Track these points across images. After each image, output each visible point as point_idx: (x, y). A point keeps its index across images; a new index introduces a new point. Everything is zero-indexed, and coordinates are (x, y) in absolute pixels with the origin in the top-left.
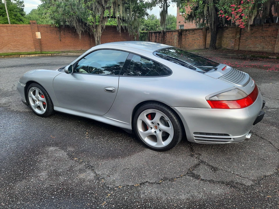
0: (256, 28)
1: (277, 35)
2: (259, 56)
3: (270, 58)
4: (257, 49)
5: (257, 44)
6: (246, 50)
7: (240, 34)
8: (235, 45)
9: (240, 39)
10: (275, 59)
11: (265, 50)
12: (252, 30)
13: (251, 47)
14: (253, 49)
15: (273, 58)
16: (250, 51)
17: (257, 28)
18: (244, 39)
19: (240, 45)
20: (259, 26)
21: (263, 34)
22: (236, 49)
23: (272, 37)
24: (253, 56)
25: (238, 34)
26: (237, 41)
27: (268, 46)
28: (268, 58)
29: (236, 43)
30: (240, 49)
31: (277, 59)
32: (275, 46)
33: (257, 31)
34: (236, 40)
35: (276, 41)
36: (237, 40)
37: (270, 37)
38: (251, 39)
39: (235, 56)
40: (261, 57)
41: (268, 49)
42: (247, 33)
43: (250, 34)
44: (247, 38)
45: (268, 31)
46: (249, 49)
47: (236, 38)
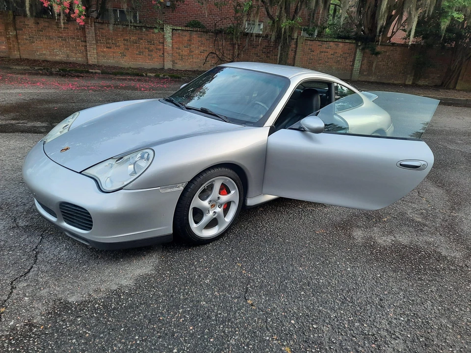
0: (45, 21)
1: (85, 37)
2: (72, 70)
3: (92, 72)
4: (58, 58)
5: (54, 49)
6: (37, 58)
7: (16, 29)
8: (10, 48)
9: (16, 36)
10: (99, 73)
11: (73, 59)
12: (38, 23)
13: (44, 54)
14: (49, 58)
15: (96, 73)
16: (47, 61)
17: (47, 22)
18: (26, 39)
19: (21, 48)
20: (50, 18)
21: (61, 33)
22: (16, 57)
23: (77, 39)
24: (62, 70)
25: (11, 28)
26: (13, 41)
27: (76, 53)
28: (88, 72)
29: (12, 46)
30: (24, 56)
31: (102, 73)
32: (87, 54)
33: (48, 27)
34: (8, 39)
35: (86, 46)
36: (11, 39)
37: (74, 38)
38: (41, 41)
39: (28, 70)
40: (76, 71)
41: (76, 57)
42: (30, 28)
43: (35, 31)
44: (33, 38)
45: (68, 28)
46: (42, 58)
47: (7, 34)
